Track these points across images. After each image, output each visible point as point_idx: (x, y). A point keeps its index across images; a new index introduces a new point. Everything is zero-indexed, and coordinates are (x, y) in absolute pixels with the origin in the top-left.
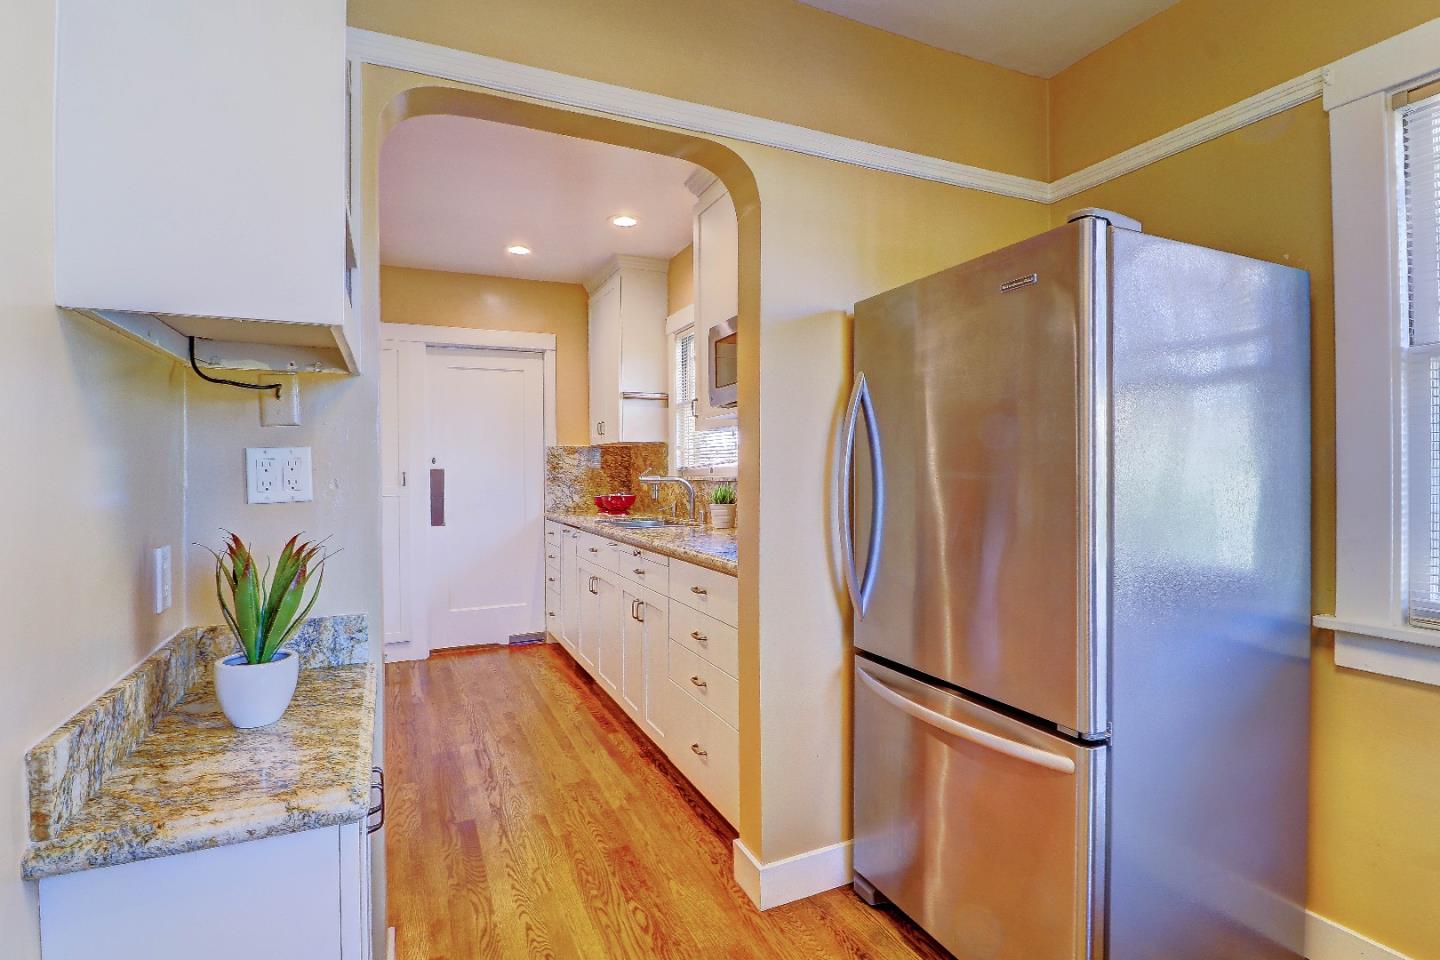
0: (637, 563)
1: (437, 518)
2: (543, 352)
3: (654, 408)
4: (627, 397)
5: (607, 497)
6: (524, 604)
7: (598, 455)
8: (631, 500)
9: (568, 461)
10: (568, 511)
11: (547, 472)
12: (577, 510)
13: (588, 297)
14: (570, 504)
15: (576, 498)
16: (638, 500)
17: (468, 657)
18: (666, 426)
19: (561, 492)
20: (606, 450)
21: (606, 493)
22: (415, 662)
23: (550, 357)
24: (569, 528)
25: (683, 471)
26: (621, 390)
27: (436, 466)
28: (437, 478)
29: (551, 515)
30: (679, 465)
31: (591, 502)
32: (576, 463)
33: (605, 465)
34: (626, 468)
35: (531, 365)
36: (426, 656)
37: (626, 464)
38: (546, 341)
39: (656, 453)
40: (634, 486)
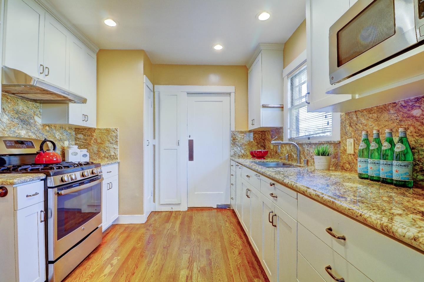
0: (271, 190)
1: (191, 158)
2: (230, 94)
3: (277, 111)
4: (264, 106)
5: (255, 152)
6: (222, 193)
7: (252, 135)
8: (266, 153)
9: (239, 136)
10: (239, 157)
11: (231, 141)
12: (243, 156)
13: (248, 70)
14: (240, 154)
15: (243, 151)
16: (269, 152)
17: (201, 211)
18: (282, 119)
19: (238, 150)
20: (255, 132)
21: (255, 149)
22: (182, 212)
23: (233, 95)
24: (238, 164)
25: (291, 139)
26: (261, 104)
27: (191, 139)
28: (191, 143)
29: (233, 158)
30: (289, 137)
31: (249, 153)
32: (243, 137)
33: (255, 138)
34: (263, 140)
35: (226, 99)
36: (186, 209)
37: (263, 138)
38: (231, 89)
39: (278, 132)
40: (267, 147)
